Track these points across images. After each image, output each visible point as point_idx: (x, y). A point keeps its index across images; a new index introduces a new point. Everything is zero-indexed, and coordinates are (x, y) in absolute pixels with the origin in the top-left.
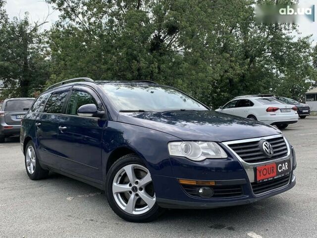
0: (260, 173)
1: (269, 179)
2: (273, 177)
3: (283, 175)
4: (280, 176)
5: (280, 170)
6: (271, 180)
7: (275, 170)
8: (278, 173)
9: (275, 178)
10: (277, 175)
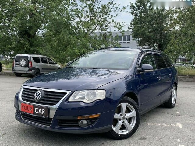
0: (23, 107)
1: (27, 114)
2: (30, 114)
3: (38, 116)
4: (35, 115)
5: (37, 111)
6: (28, 115)
7: (32, 110)
8: (34, 113)
9: (31, 115)
10: (33, 114)
